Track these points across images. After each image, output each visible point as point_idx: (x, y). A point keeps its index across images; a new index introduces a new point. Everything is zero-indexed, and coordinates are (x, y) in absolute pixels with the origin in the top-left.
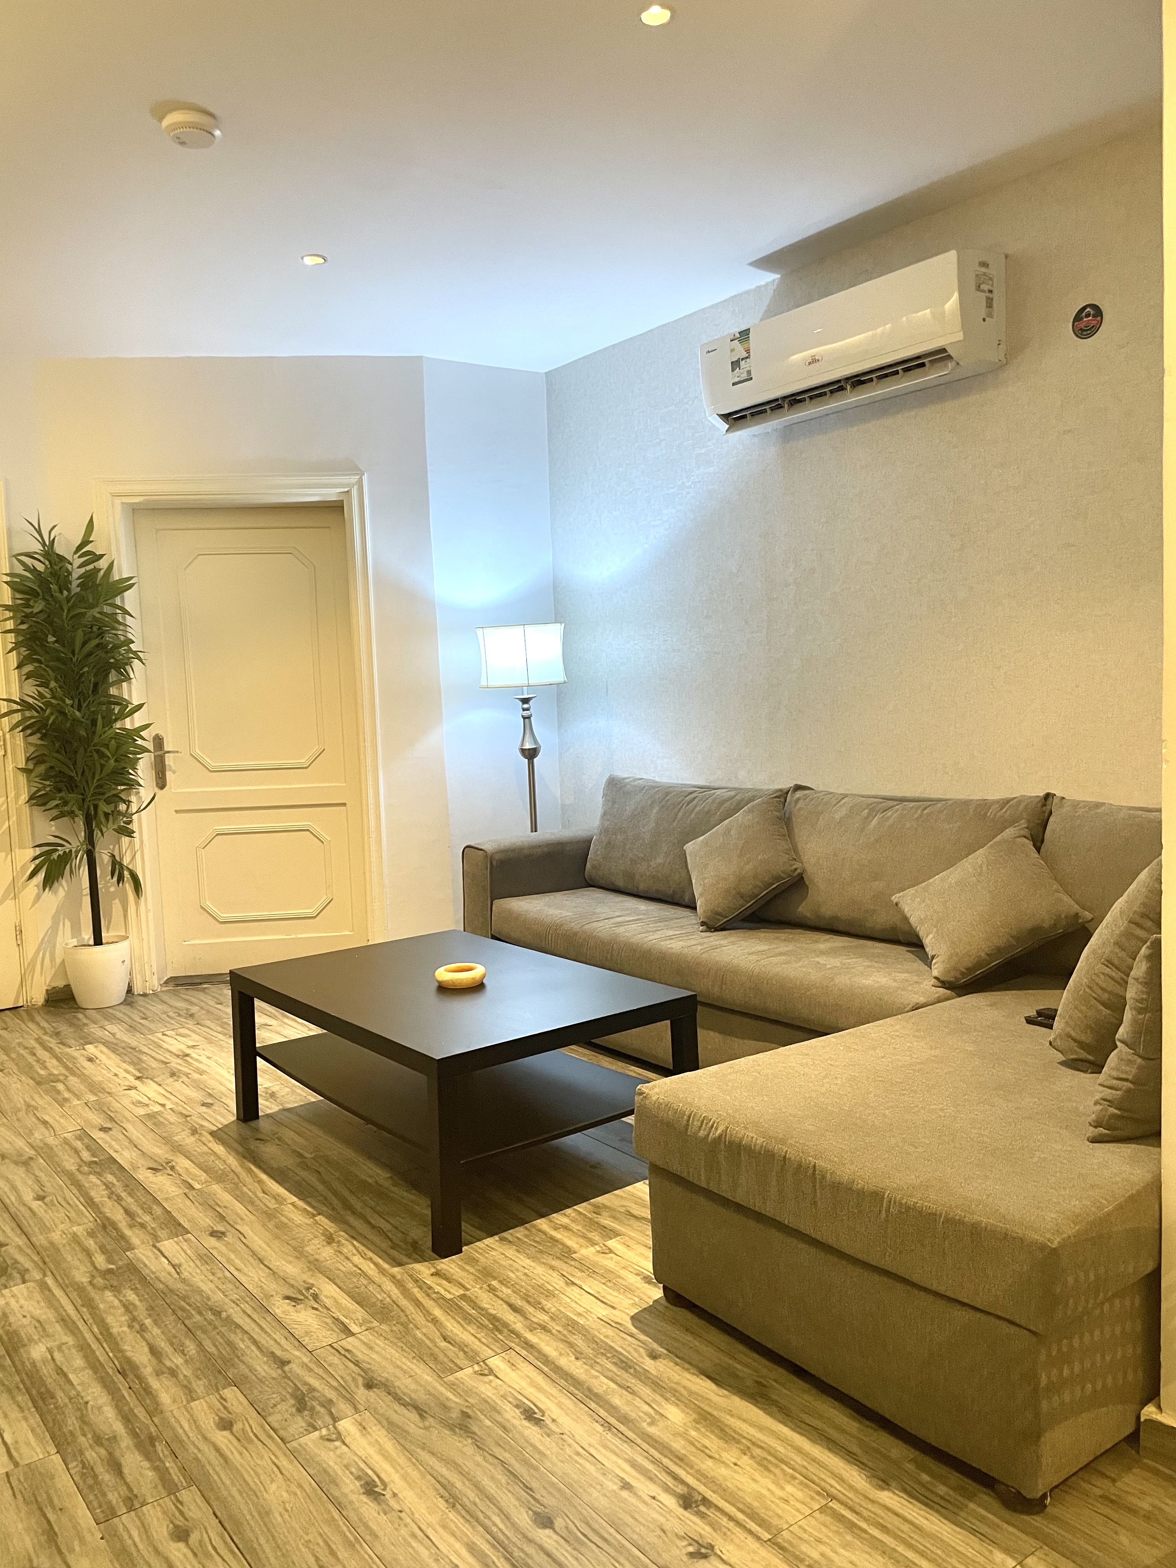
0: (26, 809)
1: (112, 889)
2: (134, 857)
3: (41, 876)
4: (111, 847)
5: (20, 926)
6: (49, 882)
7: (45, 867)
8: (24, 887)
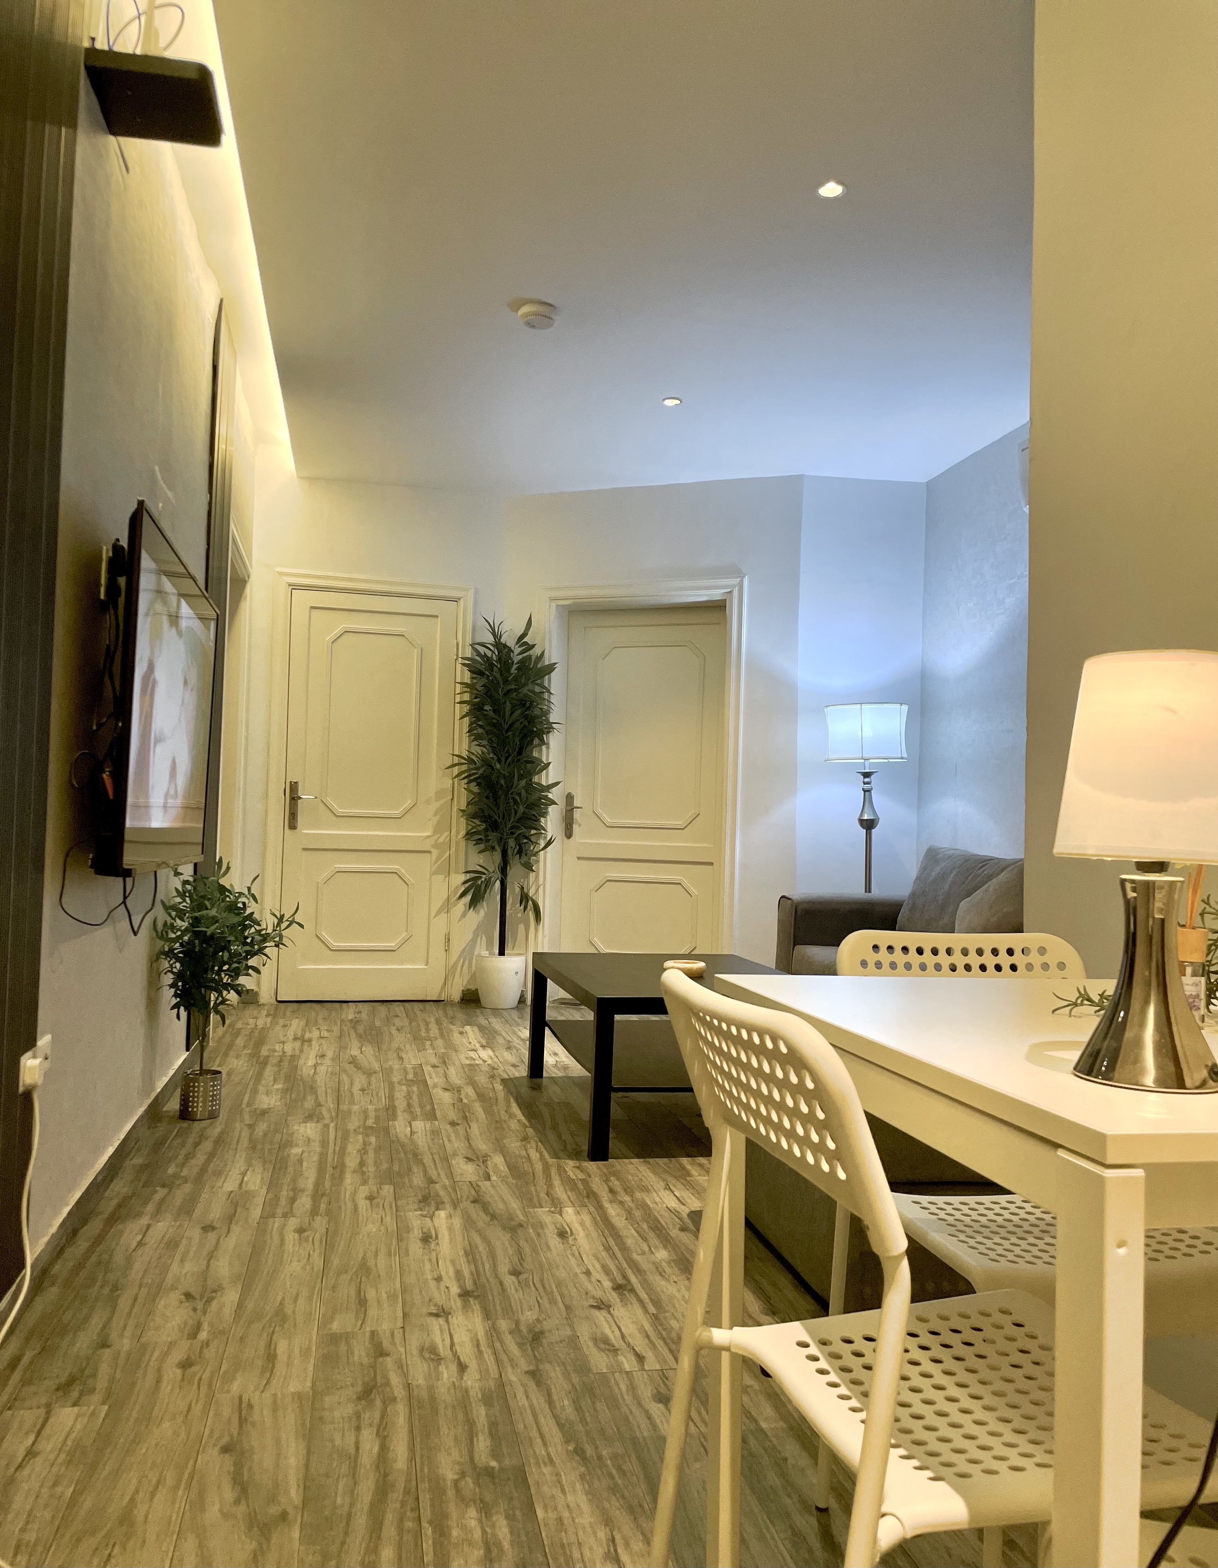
0: (463, 843)
1: (519, 915)
2: (537, 890)
3: (468, 898)
4: (522, 880)
5: (449, 934)
6: (474, 902)
7: (472, 890)
8: (455, 905)
